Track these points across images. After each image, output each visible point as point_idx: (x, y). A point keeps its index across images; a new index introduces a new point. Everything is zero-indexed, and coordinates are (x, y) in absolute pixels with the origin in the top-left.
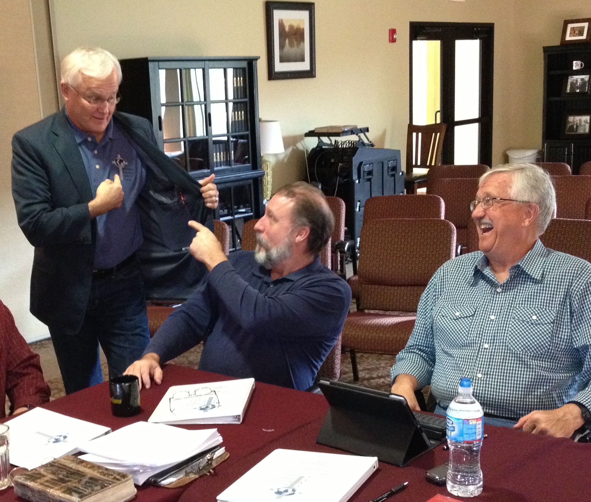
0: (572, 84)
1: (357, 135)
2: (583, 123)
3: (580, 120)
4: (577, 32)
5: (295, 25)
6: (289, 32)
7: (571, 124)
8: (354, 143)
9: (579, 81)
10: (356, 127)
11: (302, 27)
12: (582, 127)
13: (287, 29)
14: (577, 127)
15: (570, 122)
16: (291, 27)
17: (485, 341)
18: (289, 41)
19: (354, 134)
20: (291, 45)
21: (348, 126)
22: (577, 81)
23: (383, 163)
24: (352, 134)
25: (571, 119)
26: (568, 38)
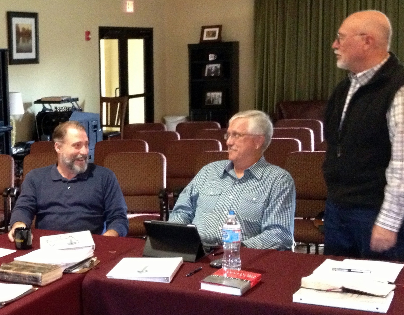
0: (209, 70)
1: (71, 102)
2: (217, 98)
3: (215, 95)
4: (211, 35)
5: (26, 27)
6: (22, 32)
7: (209, 98)
8: (68, 108)
9: (214, 68)
10: (70, 97)
11: (30, 29)
12: (216, 101)
13: (21, 30)
14: (213, 100)
15: (208, 97)
16: (24, 29)
17: (225, 210)
18: (22, 38)
19: (69, 102)
20: (24, 41)
21: (64, 97)
22: (212, 68)
23: (88, 123)
24: (68, 102)
25: (209, 94)
26: (205, 38)
